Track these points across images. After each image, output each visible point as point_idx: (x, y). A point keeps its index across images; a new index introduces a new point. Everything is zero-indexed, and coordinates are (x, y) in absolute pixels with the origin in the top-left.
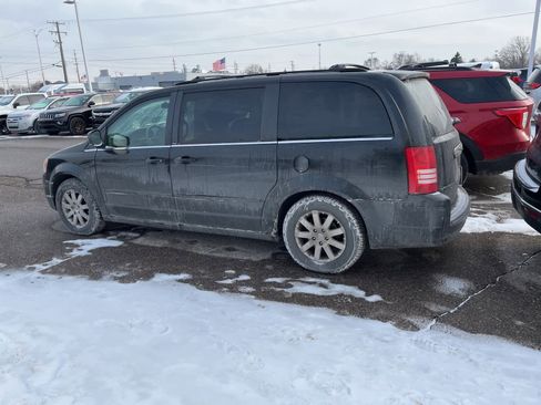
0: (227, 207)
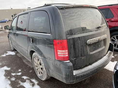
0: (23, 51)
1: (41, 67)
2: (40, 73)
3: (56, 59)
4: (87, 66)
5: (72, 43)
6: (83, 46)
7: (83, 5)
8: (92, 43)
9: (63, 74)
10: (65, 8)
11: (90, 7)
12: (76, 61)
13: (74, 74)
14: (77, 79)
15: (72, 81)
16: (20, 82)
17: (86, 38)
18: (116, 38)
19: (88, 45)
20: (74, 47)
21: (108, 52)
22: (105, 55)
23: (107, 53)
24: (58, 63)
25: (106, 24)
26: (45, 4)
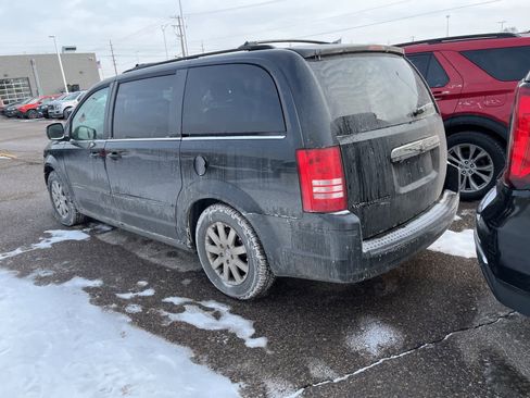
0: (149, 210)
1: (241, 250)
2: (231, 276)
3: (308, 208)
4: (391, 230)
5: (353, 158)
6: (380, 166)
7: (368, 46)
8: (403, 158)
9: (332, 250)
10: (322, 56)
11: (384, 52)
12: (366, 212)
13: (364, 251)
14: (371, 265)
15: (358, 271)
16: (166, 313)
17: (387, 144)
18: (459, 155)
19: (394, 164)
20: (359, 171)
21: (443, 193)
22: (437, 202)
23: (441, 197)
24: (315, 220)
25: (431, 104)
26: (247, 43)
